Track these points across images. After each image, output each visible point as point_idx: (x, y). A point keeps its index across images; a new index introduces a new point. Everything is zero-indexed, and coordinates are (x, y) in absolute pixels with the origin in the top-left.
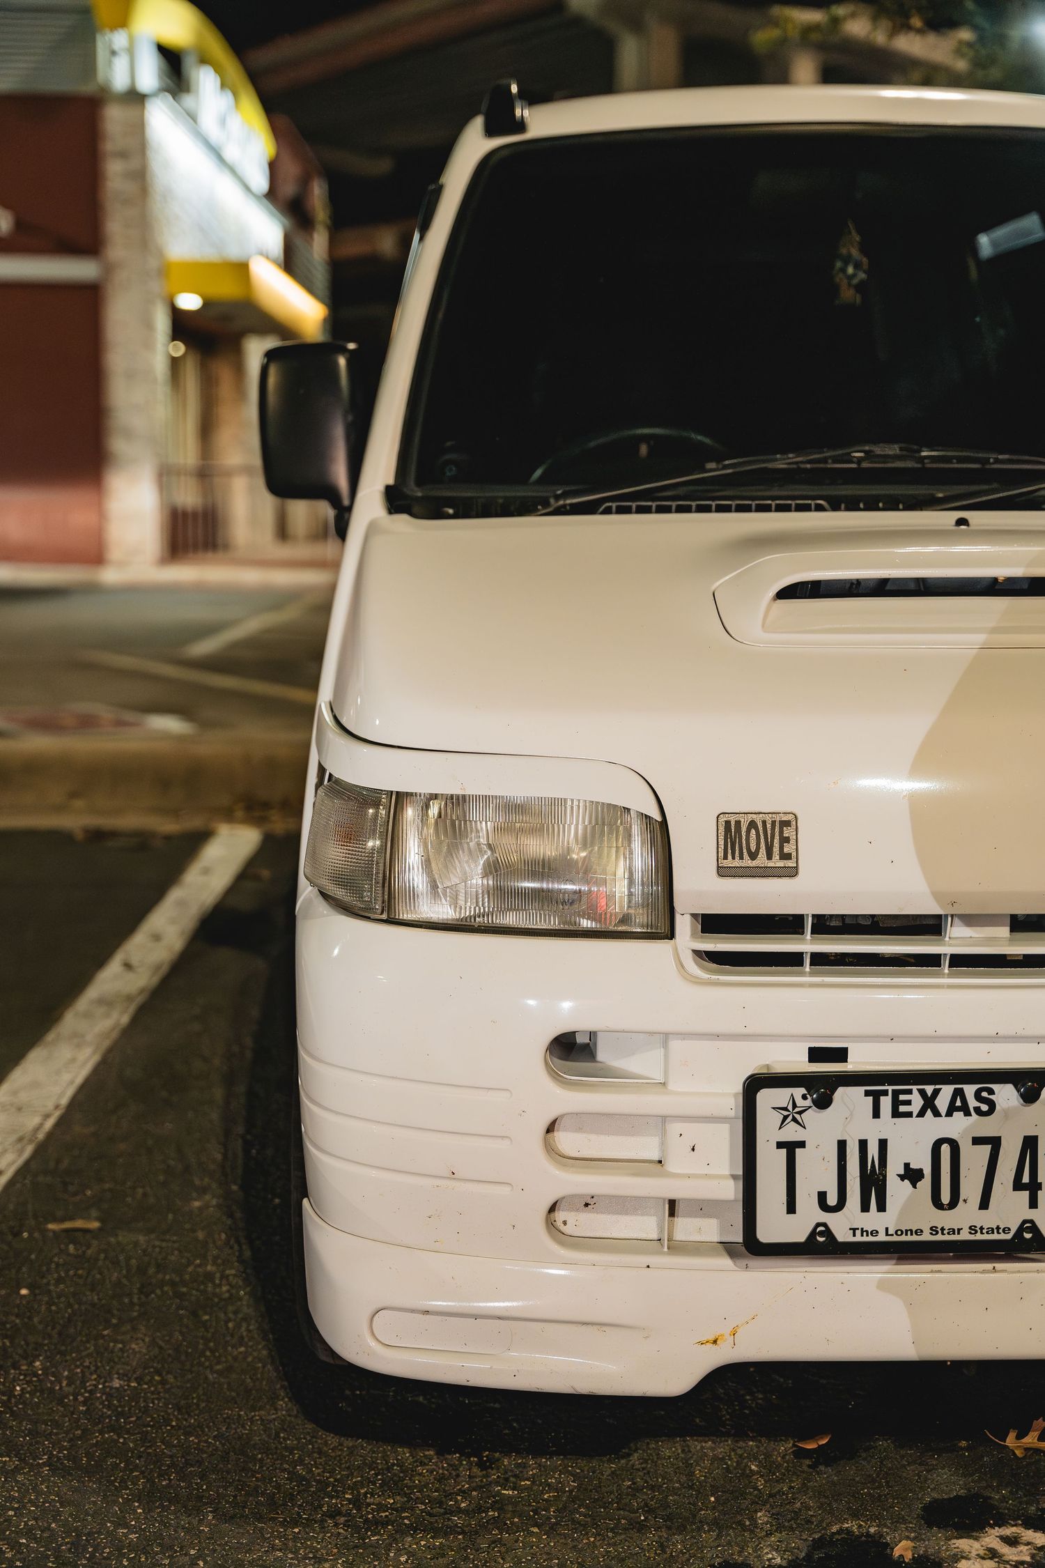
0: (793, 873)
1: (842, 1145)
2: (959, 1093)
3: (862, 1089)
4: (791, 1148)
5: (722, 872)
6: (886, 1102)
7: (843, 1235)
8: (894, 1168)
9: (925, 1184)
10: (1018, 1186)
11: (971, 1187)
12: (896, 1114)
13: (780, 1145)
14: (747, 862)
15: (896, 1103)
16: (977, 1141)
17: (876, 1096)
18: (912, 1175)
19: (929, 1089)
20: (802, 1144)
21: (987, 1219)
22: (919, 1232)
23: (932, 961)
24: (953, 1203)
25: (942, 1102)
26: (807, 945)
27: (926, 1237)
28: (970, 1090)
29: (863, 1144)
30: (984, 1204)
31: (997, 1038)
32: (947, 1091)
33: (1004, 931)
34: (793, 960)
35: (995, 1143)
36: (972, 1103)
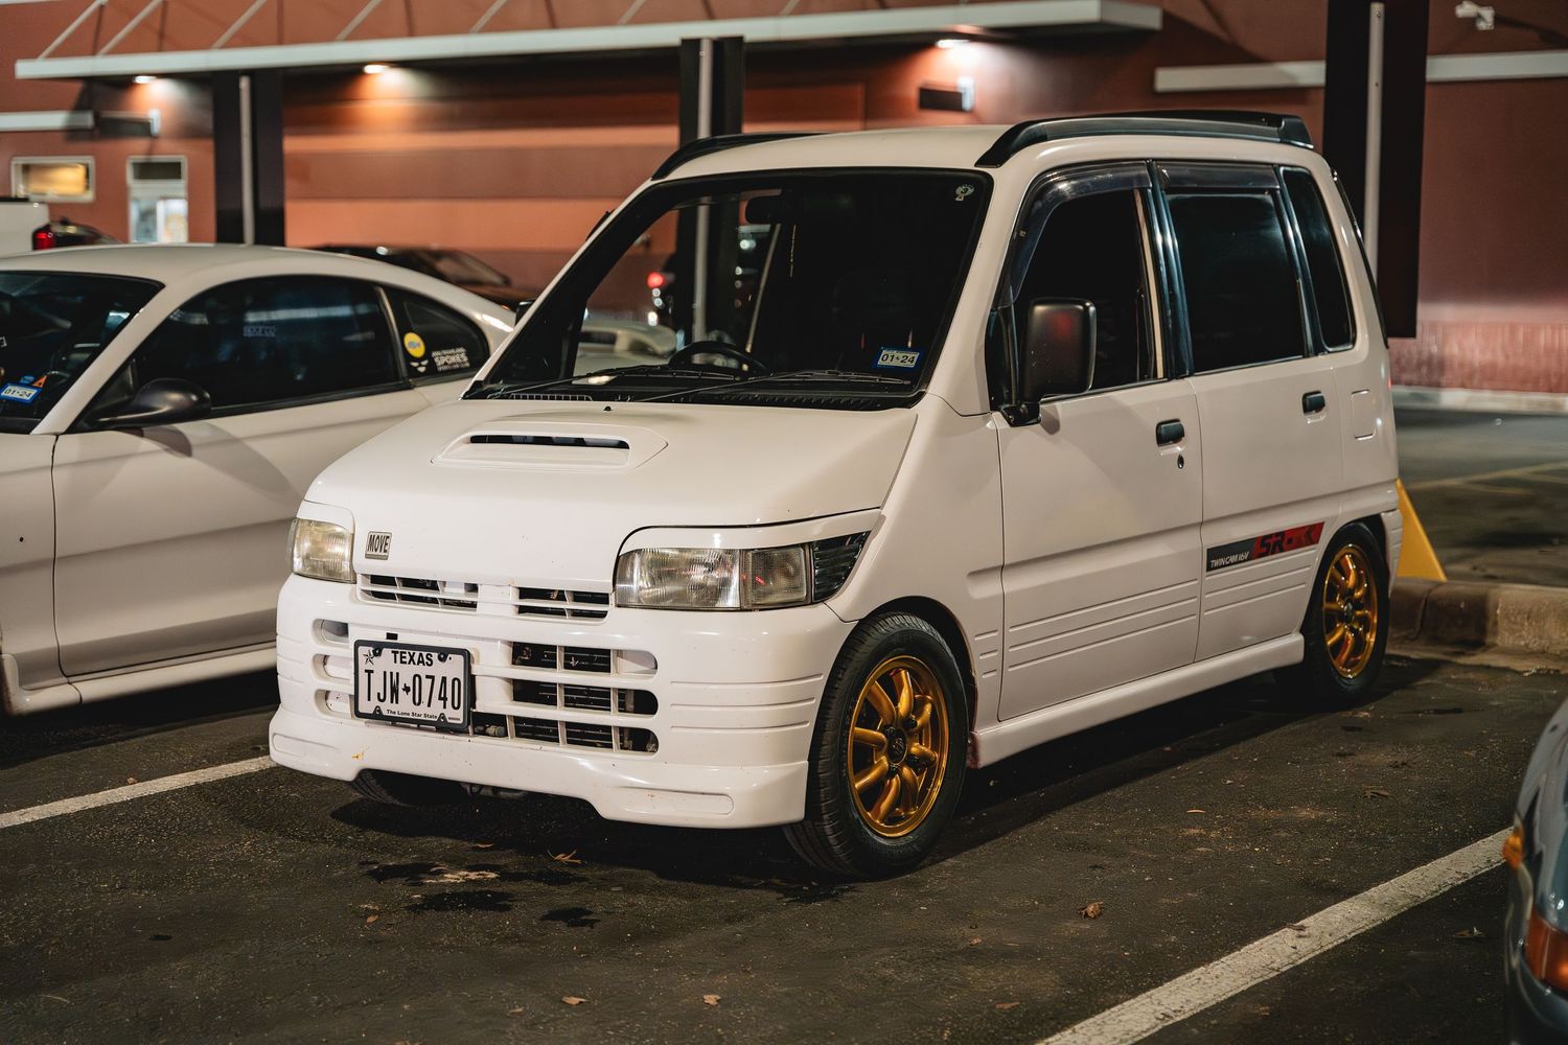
0: (386, 558)
1: (385, 673)
2: (421, 655)
3: (391, 650)
4: (369, 672)
5: (368, 556)
6: (398, 656)
7: (385, 713)
8: (401, 686)
9: (411, 693)
10: (440, 698)
11: (425, 698)
12: (402, 662)
13: (366, 671)
14: (374, 553)
15: (402, 657)
16: (427, 677)
17: (395, 653)
18: (407, 689)
19: (412, 652)
20: (372, 671)
21: (430, 711)
22: (408, 714)
23: (434, 601)
24: (419, 704)
25: (416, 659)
26: (398, 590)
27: (410, 716)
28: (424, 654)
29: (391, 673)
30: (429, 705)
31: (438, 634)
32: (417, 653)
33: (463, 591)
34: (391, 596)
35: (432, 678)
36: (426, 660)
